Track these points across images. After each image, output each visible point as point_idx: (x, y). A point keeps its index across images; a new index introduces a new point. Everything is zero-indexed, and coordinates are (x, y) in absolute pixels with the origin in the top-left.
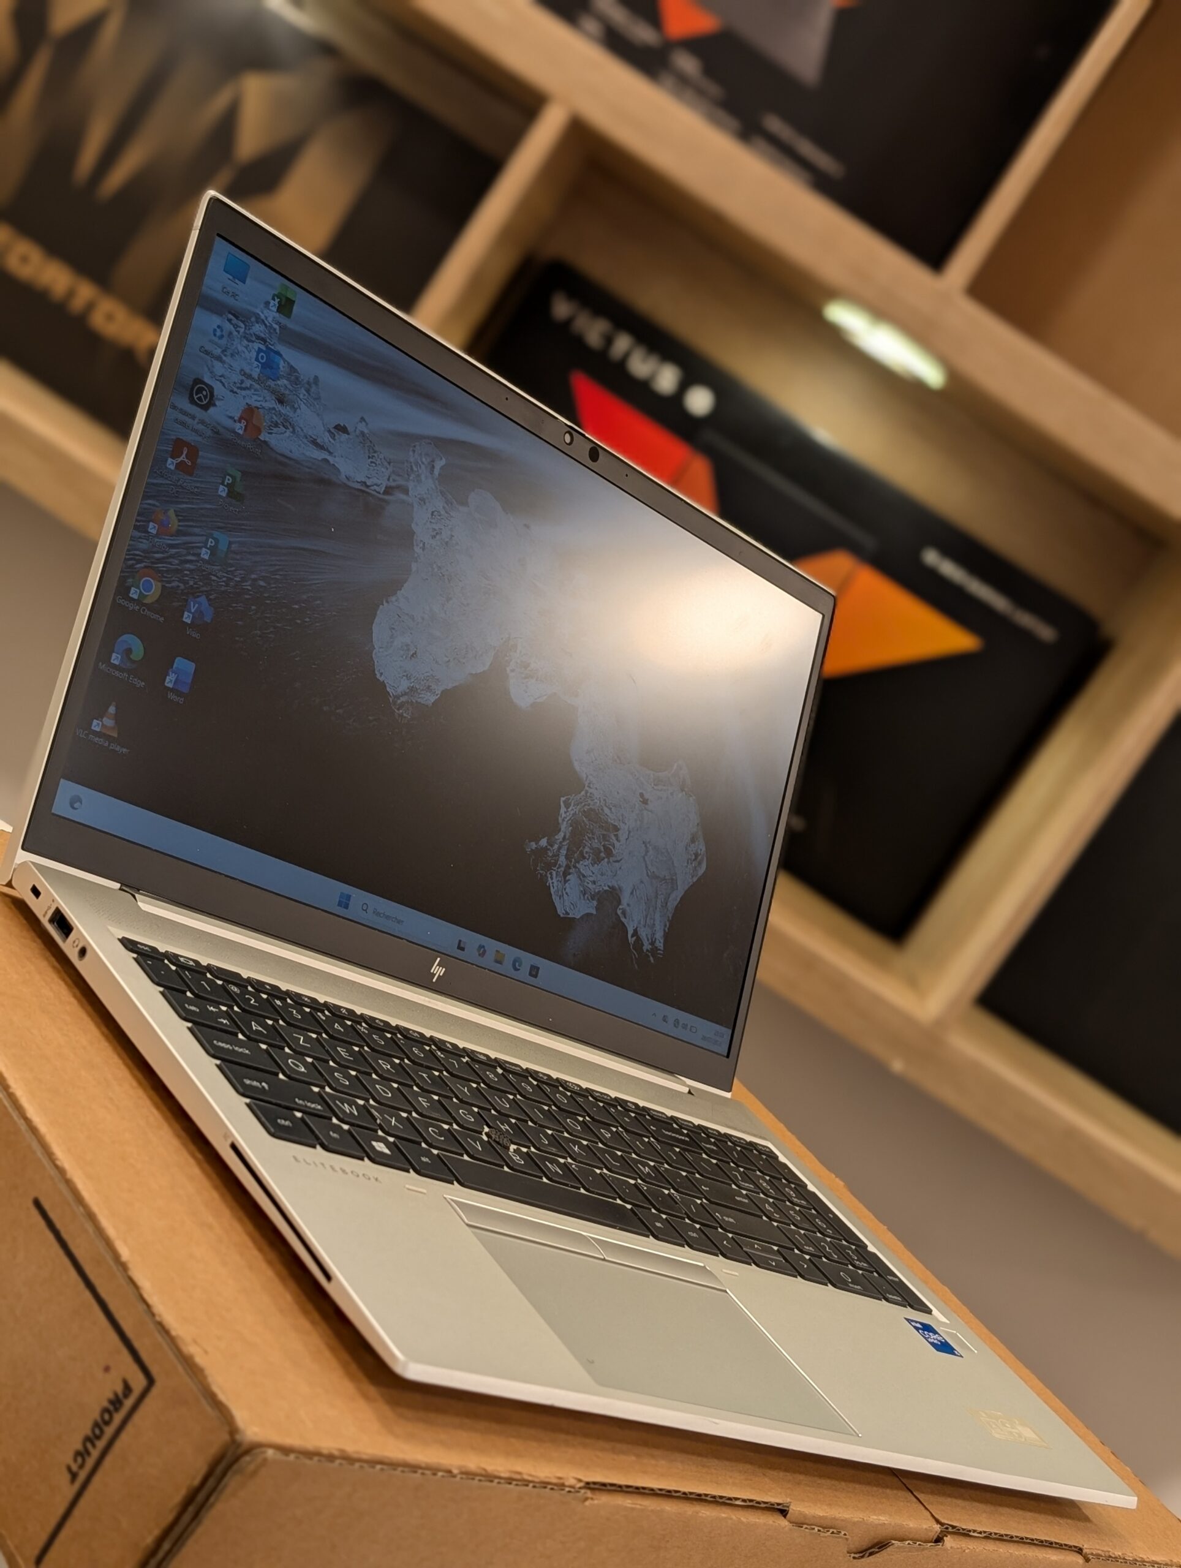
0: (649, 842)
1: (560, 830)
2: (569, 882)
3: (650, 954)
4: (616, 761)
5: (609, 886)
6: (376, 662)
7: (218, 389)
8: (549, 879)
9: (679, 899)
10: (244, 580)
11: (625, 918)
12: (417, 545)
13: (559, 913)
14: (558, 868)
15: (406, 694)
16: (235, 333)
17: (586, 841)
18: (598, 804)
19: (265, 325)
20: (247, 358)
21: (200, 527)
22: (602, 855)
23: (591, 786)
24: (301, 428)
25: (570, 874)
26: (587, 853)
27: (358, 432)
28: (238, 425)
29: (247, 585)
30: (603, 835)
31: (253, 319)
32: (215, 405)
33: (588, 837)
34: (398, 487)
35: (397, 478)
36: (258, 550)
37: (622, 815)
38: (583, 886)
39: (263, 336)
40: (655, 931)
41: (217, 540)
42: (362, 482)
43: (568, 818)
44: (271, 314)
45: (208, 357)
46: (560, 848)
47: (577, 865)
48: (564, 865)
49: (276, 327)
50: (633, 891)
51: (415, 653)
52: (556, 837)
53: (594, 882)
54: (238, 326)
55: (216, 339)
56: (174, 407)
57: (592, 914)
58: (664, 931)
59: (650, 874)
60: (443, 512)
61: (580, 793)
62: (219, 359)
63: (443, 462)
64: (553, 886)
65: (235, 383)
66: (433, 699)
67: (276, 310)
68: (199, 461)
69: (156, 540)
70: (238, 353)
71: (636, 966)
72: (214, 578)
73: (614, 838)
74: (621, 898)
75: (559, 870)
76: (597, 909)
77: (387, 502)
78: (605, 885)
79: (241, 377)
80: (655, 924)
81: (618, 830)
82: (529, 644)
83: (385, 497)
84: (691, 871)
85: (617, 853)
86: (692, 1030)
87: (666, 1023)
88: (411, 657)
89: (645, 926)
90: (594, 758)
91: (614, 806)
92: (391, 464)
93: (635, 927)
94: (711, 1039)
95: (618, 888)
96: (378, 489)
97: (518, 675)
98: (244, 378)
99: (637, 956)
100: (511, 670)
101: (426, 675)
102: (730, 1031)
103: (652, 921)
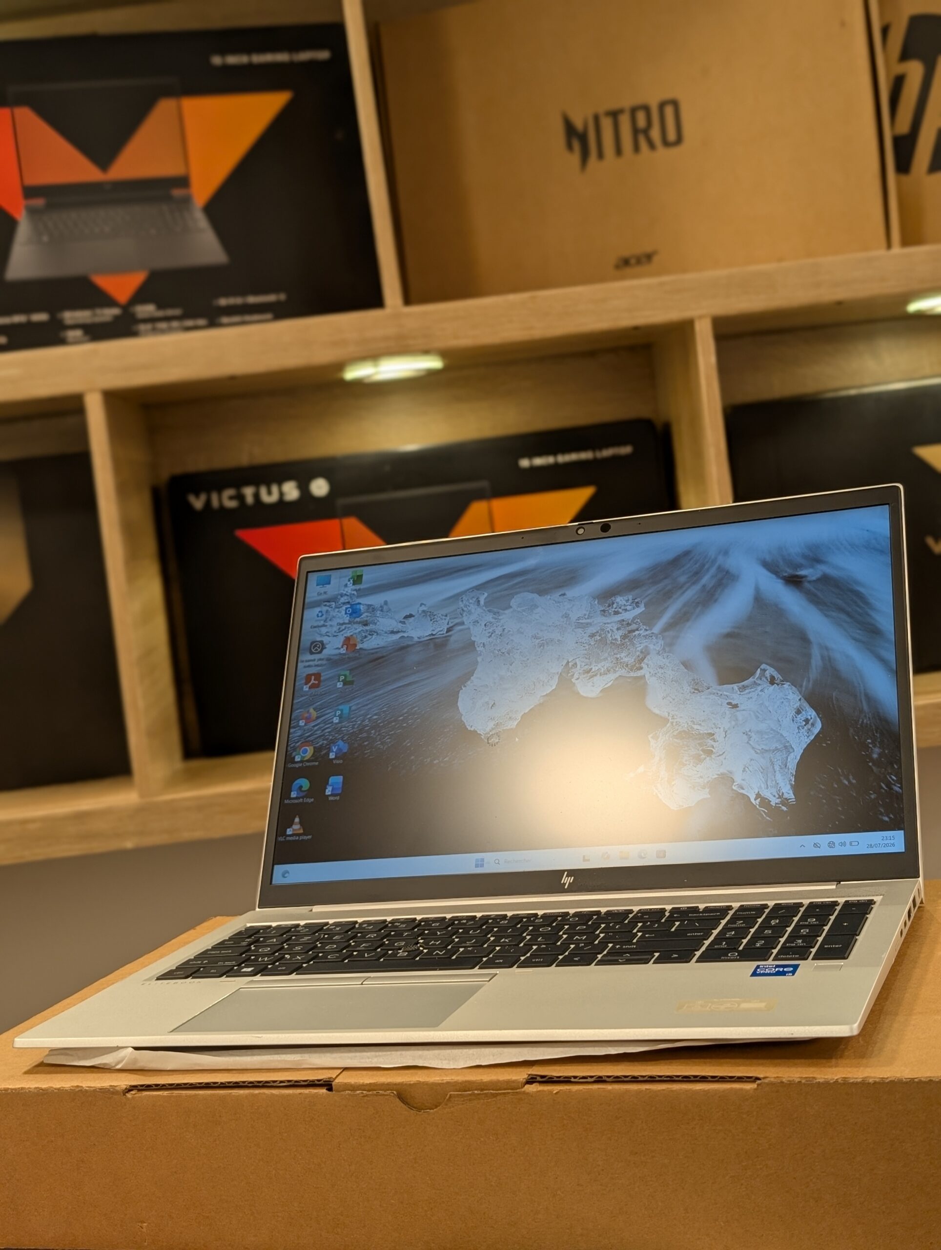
0: (750, 731)
1: (654, 756)
2: (676, 786)
3: (780, 805)
4: (694, 692)
5: (718, 775)
6: (465, 722)
7: (325, 639)
8: (656, 791)
9: (799, 758)
10: (363, 721)
11: (743, 789)
12: (479, 647)
13: (672, 808)
14: (660, 781)
15: (493, 729)
16: (330, 609)
17: (684, 754)
18: (686, 727)
19: (347, 595)
20: (342, 615)
21: (330, 709)
22: (703, 756)
23: (675, 717)
24: (381, 630)
25: (675, 781)
26: (686, 761)
27: (420, 612)
28: (342, 649)
29: (367, 722)
30: (699, 744)
31: (339, 597)
33: (685, 751)
34: (457, 624)
35: (452, 621)
36: (368, 702)
37: (714, 724)
38: (691, 784)
39: (347, 601)
40: (780, 787)
41: (342, 710)
42: (429, 635)
43: (661, 746)
44: (350, 588)
45: (315, 629)
46: (658, 768)
47: (680, 772)
48: (666, 776)
49: (353, 592)
50: (744, 769)
51: (494, 703)
53: (702, 777)
54: (330, 605)
55: (320, 618)
56: (303, 661)
58: (791, 785)
59: (759, 751)
60: (494, 620)
61: (666, 726)
62: (324, 626)
63: (486, 594)
64: (661, 794)
65: (335, 632)
66: (517, 723)
67: (351, 585)
68: (322, 678)
69: (305, 727)
70: (334, 617)
71: (768, 818)
72: (343, 729)
73: (710, 741)
74: (734, 778)
75: (664, 782)
76: (711, 793)
77: (450, 636)
78: (713, 775)
79: (338, 627)
80: (778, 784)
81: (714, 734)
82: (586, 658)
83: (447, 634)
84: (806, 733)
85: (718, 750)
86: (853, 844)
87: (818, 848)
88: (491, 708)
89: (767, 788)
90: (671, 700)
91: (703, 721)
92: (446, 616)
93: (757, 792)
94: (880, 844)
95: (728, 772)
96: (441, 633)
97: (583, 680)
98: (340, 626)
99: (766, 811)
100: (578, 679)
101: (506, 712)
102: (903, 832)
103: (774, 782)
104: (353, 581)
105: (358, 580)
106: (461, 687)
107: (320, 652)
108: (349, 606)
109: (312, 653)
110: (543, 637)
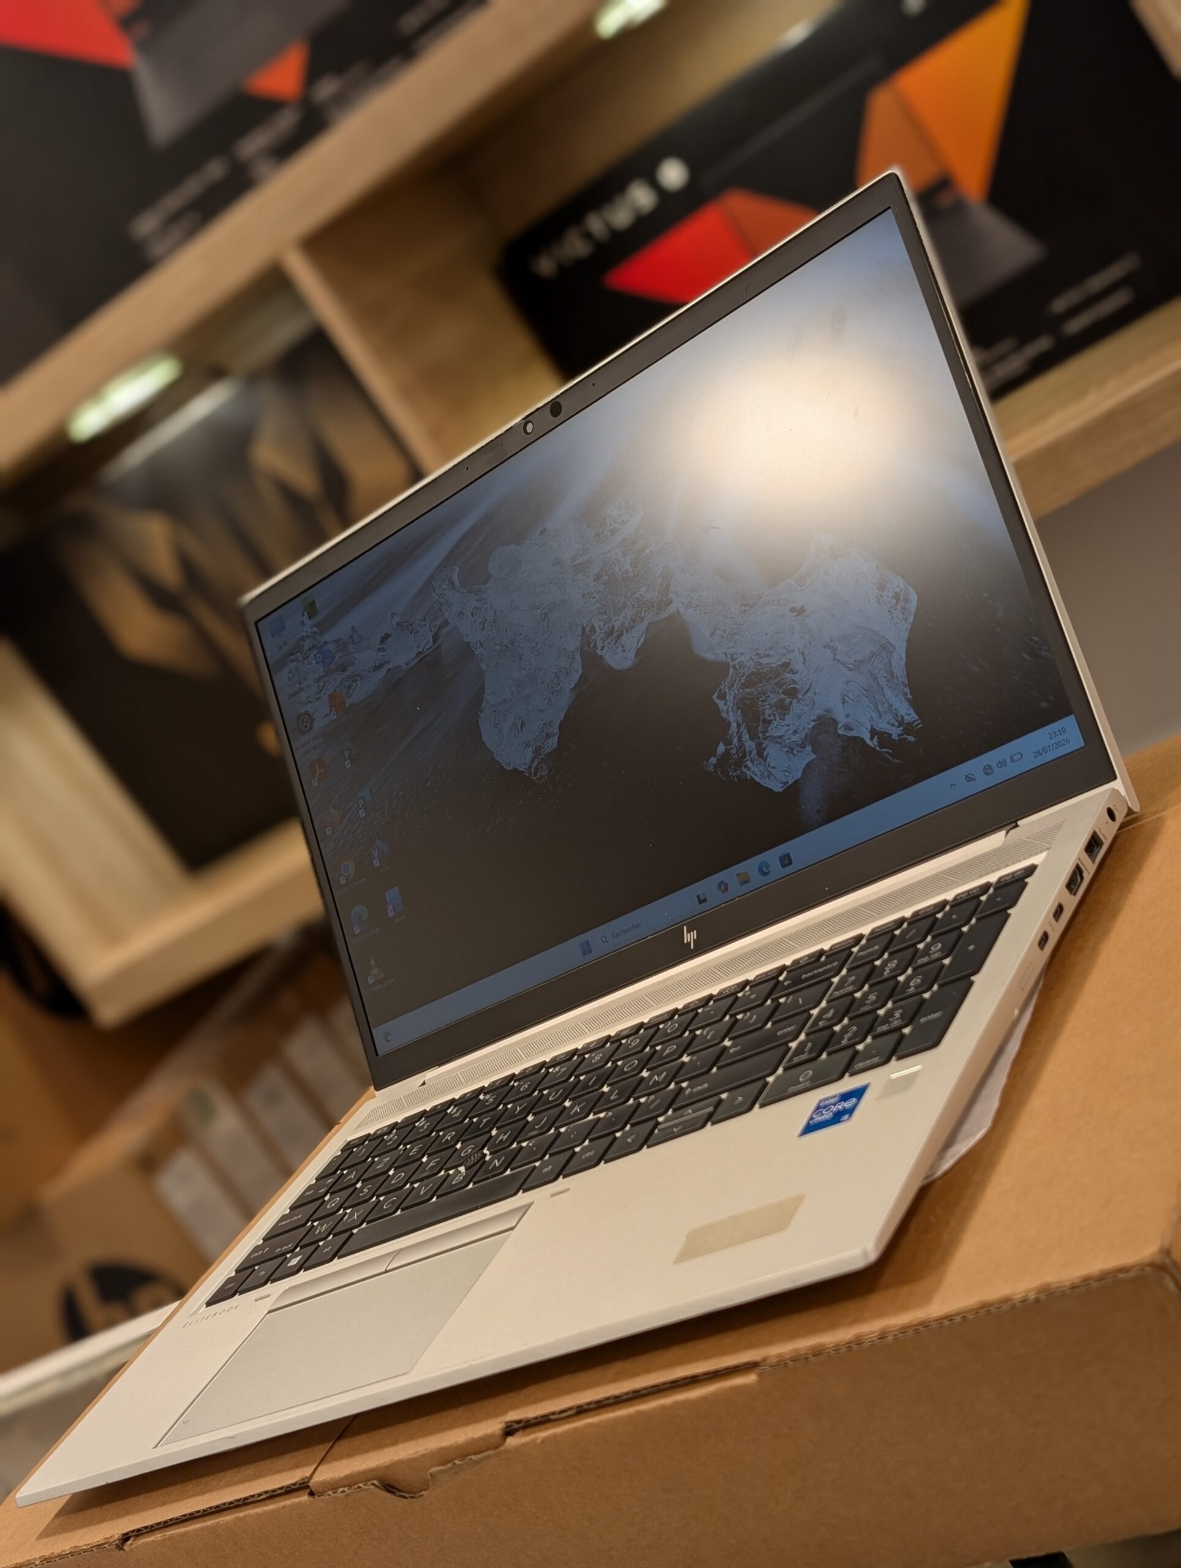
0: (831, 639)
1: (729, 724)
2: (769, 756)
3: (905, 736)
4: (745, 611)
5: (813, 721)
6: (500, 761)
7: (309, 708)
8: (748, 772)
9: (904, 656)
10: (389, 804)
11: (852, 730)
12: (476, 649)
13: (776, 790)
14: (749, 756)
15: (534, 759)
16: (298, 664)
17: (763, 706)
18: (752, 665)
19: (309, 637)
20: (314, 667)
21: (350, 801)
22: (788, 701)
23: (735, 656)
24: (362, 670)
25: (764, 749)
26: (770, 716)
27: (394, 626)
28: (332, 714)
30: (775, 685)
31: (301, 643)
32: (314, 720)
33: (762, 701)
34: (440, 628)
35: (434, 623)
36: (387, 775)
37: (785, 648)
38: (785, 746)
39: (312, 644)
40: (896, 709)
41: (362, 798)
42: (417, 654)
43: (732, 704)
44: (309, 625)
45: (294, 698)
46: (740, 739)
47: (767, 735)
48: (754, 747)
49: (313, 630)
50: (843, 699)
51: (522, 722)
52: (730, 733)
53: (795, 732)
54: (297, 658)
55: (293, 681)
56: (297, 749)
57: (811, 762)
58: (908, 700)
59: (852, 667)
60: (479, 603)
61: (728, 674)
62: (301, 690)
63: (457, 569)
64: (756, 775)
65: (316, 693)
66: (555, 739)
67: (308, 620)
68: (326, 763)
69: (334, 836)
70: (306, 673)
71: (895, 761)
72: (374, 822)
73: (789, 675)
74: (835, 718)
75: (752, 756)
76: (814, 751)
77: (439, 647)
78: (809, 724)
79: (316, 685)
80: (891, 705)
81: (789, 664)
82: (602, 613)
83: (436, 645)
84: (902, 615)
85: (802, 684)
86: (1015, 760)
87: (973, 781)
88: (521, 729)
89: (881, 716)
90: (722, 632)
91: (770, 649)
92: (425, 620)
93: (869, 728)
94: (1049, 746)
95: (825, 713)
96: (427, 647)
97: (610, 646)
98: (318, 683)
99: (890, 751)
100: (602, 650)
101: (540, 729)
102: (1072, 717)
103: (886, 705)
104: (307, 614)
105: (311, 610)
106: (478, 714)
107: (311, 728)
108: (316, 651)
109: (303, 733)
110: (543, 603)
